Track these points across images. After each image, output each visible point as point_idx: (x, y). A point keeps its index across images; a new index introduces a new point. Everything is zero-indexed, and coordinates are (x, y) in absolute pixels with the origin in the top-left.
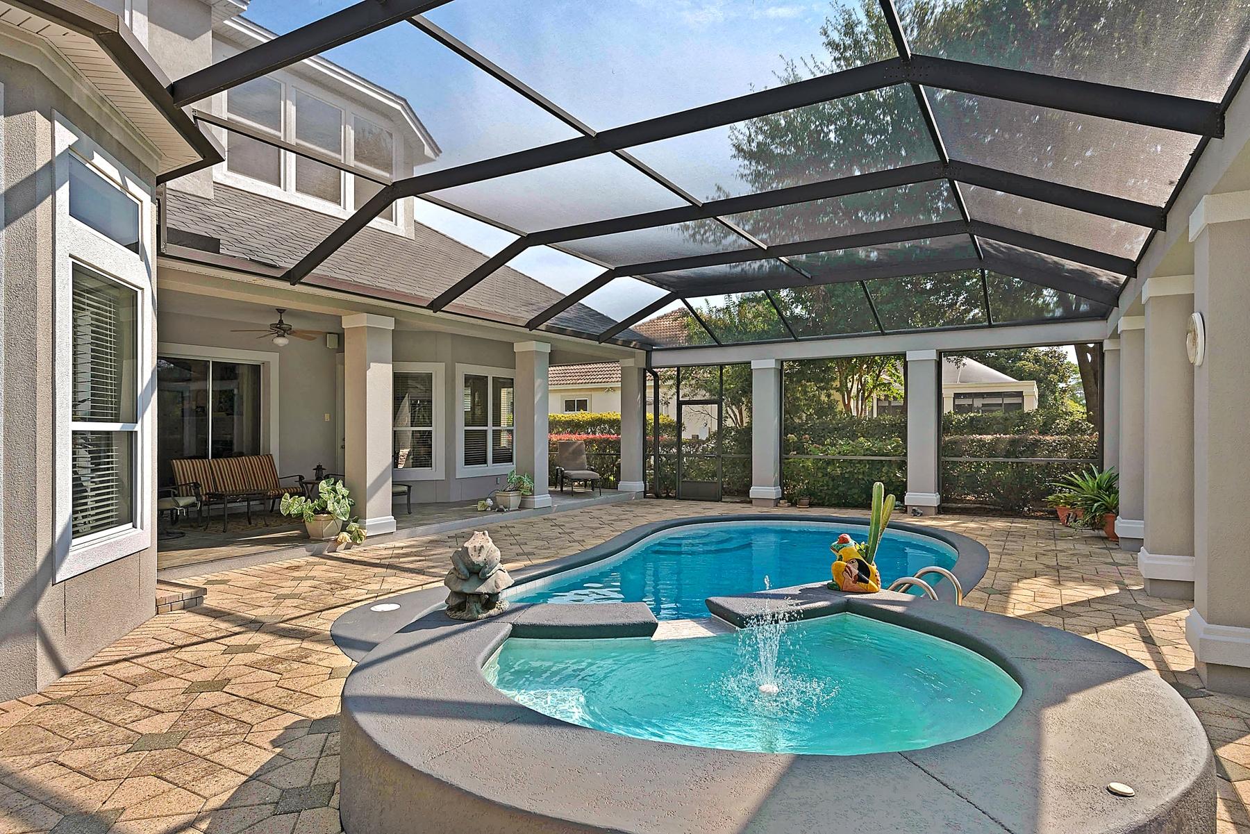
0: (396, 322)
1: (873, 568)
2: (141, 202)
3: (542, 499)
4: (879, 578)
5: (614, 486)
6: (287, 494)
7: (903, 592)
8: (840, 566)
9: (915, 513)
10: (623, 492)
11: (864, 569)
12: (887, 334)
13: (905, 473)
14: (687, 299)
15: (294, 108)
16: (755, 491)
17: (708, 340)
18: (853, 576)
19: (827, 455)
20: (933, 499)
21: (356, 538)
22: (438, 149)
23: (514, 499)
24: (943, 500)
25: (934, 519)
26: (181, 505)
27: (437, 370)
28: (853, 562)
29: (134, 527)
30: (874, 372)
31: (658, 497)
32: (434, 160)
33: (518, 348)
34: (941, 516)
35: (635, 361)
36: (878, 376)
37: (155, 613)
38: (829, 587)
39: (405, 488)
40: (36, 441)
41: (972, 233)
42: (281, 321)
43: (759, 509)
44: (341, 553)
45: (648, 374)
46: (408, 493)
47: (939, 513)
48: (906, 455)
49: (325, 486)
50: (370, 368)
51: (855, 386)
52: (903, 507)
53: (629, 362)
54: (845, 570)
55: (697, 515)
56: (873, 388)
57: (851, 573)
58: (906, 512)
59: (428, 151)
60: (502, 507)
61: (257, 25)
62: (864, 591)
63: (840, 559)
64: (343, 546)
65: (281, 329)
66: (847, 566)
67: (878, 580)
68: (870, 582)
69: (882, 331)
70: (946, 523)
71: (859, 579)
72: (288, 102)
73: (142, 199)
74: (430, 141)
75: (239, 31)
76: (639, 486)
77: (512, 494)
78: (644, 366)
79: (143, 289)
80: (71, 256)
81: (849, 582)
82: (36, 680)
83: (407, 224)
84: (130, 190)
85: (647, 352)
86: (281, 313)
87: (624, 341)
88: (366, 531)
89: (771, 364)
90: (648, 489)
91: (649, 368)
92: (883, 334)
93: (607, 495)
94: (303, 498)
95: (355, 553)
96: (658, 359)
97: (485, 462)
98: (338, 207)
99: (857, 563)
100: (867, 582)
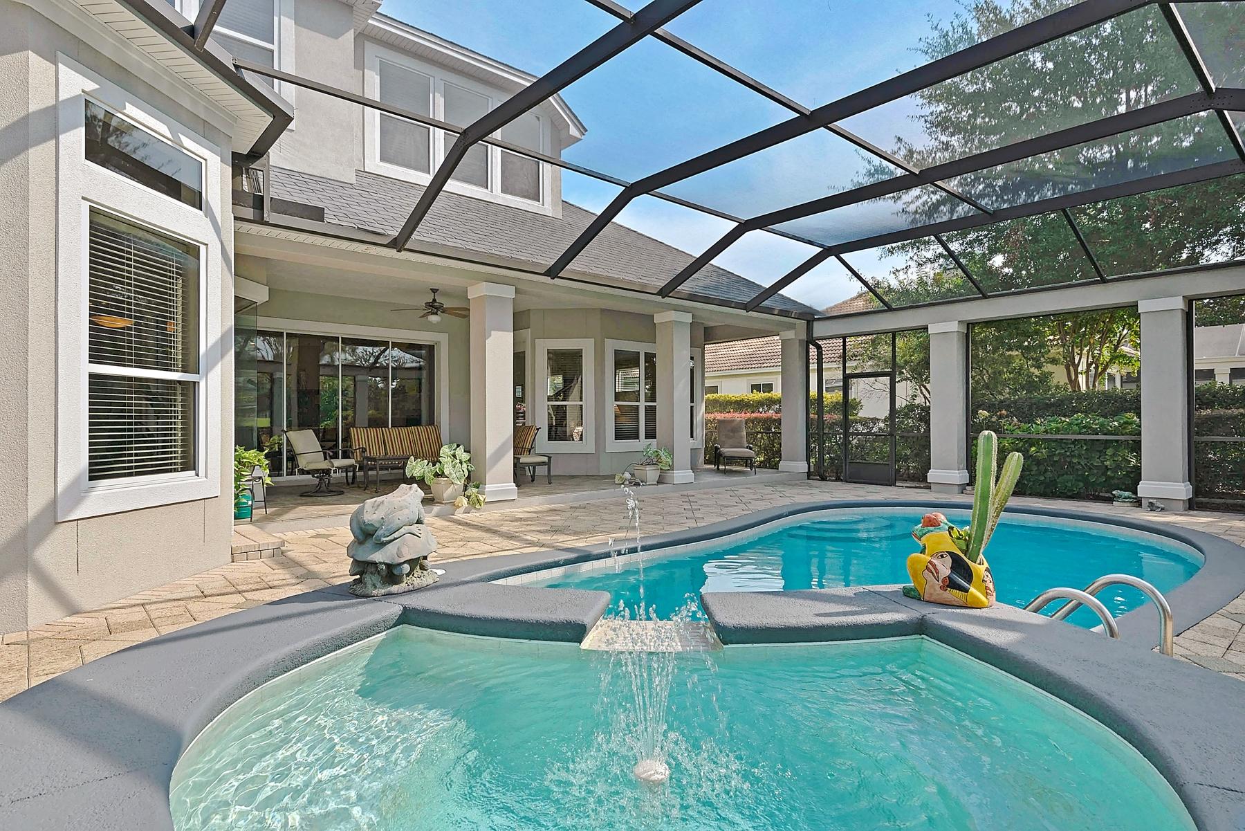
0: (517, 291)
1: (980, 568)
2: (206, 160)
3: (683, 475)
4: (991, 586)
5: (775, 467)
6: (412, 457)
7: (1035, 611)
8: (918, 561)
9: (1152, 507)
10: (783, 472)
11: (961, 568)
12: (1109, 281)
13: (1139, 457)
14: (842, 256)
15: (442, 100)
16: (932, 476)
17: (877, 304)
18: (941, 578)
19: (1030, 433)
20: (1183, 490)
21: (474, 503)
22: (584, 128)
23: (651, 473)
24: (1197, 492)
25: (1181, 515)
26: (335, 465)
27: (587, 347)
28: (942, 556)
29: (197, 475)
30: (1111, 342)
31: (823, 479)
32: (580, 140)
33: (658, 319)
34: (1192, 512)
35: (796, 333)
36: (1116, 347)
37: (231, 560)
38: (907, 593)
39: (546, 459)
40: (27, 378)
41: (1219, 107)
42: (434, 300)
43: (938, 495)
44: (459, 515)
45: (811, 346)
46: (549, 464)
47: (1191, 508)
48: (1140, 434)
49: (447, 450)
50: (490, 336)
51: (1084, 360)
52: (1136, 499)
53: (790, 335)
54: (927, 568)
55: (856, 498)
56: (1111, 360)
57: (938, 573)
58: (1140, 505)
59: (573, 131)
60: (637, 480)
61: (404, 23)
62: (961, 604)
63: (923, 552)
64: (462, 510)
65: (433, 307)
66: (930, 562)
67: (987, 588)
68: (972, 590)
69: (1100, 275)
70: (1201, 521)
71: (951, 584)
72: (436, 94)
73: (206, 158)
74: (575, 120)
75: (381, 29)
76: (802, 466)
77: (648, 468)
78: (804, 337)
79: (207, 245)
80: (83, 198)
81: (933, 588)
82: (27, 618)
83: (554, 204)
84: (185, 145)
85: (808, 322)
86: (434, 293)
87: (780, 310)
88: (484, 496)
89: (954, 326)
90: (812, 470)
91: (811, 340)
92: (1104, 281)
93: (766, 475)
94: (426, 462)
95: (473, 517)
96: (819, 329)
97: (637, 437)
98: (485, 191)
99: (949, 560)
100: (966, 591)
